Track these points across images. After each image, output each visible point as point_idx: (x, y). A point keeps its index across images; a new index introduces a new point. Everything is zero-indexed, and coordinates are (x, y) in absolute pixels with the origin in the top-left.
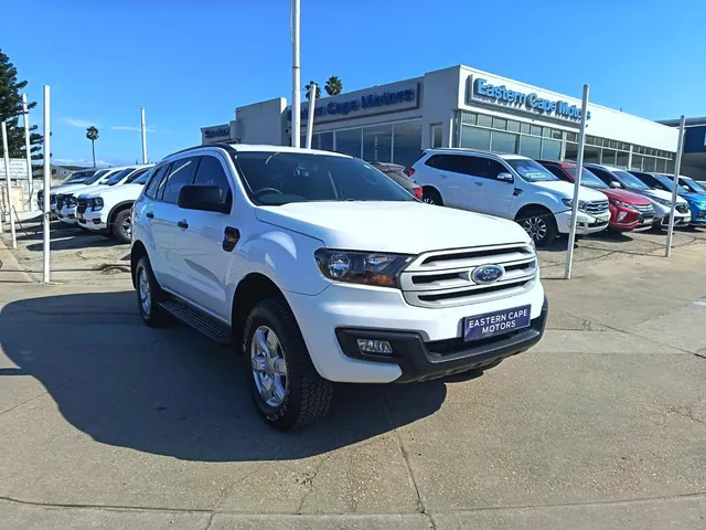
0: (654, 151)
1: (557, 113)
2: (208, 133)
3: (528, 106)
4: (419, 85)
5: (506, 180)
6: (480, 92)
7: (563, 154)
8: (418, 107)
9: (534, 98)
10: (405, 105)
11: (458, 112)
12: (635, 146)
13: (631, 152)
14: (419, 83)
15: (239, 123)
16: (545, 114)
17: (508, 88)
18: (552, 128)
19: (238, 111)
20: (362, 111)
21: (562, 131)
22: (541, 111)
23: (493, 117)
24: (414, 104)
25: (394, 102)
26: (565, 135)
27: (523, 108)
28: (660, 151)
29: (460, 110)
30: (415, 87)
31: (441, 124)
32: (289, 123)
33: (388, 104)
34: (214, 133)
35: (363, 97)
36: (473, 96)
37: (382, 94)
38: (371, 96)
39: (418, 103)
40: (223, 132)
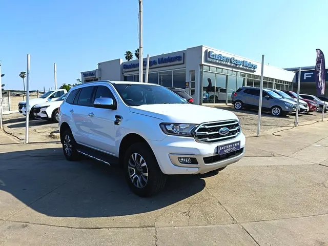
0: (284, 82)
1: (243, 66)
2: (84, 74)
3: (231, 62)
4: (184, 54)
6: (211, 57)
7: (246, 84)
8: (183, 64)
9: (233, 59)
10: (177, 62)
11: (202, 65)
12: (276, 79)
13: (274, 82)
14: (184, 53)
15: (100, 69)
16: (238, 66)
17: (223, 55)
18: (241, 72)
19: (99, 64)
20: (158, 65)
21: (245, 73)
22: (237, 65)
23: (217, 68)
24: (182, 62)
25: (173, 61)
26: (246, 75)
27: (229, 64)
28: (286, 82)
29: (203, 65)
30: (182, 55)
31: (194, 71)
32: (124, 70)
33: (170, 62)
34: (87, 74)
35: (159, 59)
36: (208, 59)
37: (167, 58)
38: (162, 58)
39: (184, 62)
40: (92, 74)
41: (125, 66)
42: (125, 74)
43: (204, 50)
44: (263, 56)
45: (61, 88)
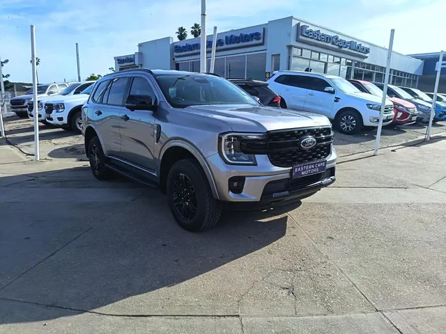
0: (405, 74)
1: (350, 48)
3: (333, 43)
5: (329, 92)
6: (305, 34)
7: (352, 76)
8: (262, 44)
9: (337, 39)
10: (255, 42)
11: (290, 47)
13: (392, 75)
14: (265, 28)
15: (140, 54)
16: (342, 49)
17: (322, 32)
18: (347, 59)
19: (140, 45)
21: (352, 60)
22: (341, 47)
23: (312, 51)
24: (261, 41)
25: (248, 41)
26: (354, 63)
27: (330, 45)
29: (292, 46)
30: (262, 32)
31: (279, 55)
32: (176, 54)
33: (243, 42)
34: (123, 60)
35: (226, 37)
36: (301, 37)
37: (239, 35)
38: (232, 36)
39: (263, 41)
40: (129, 59)
41: (177, 48)
42: (177, 59)
43: (294, 23)
44: (393, 31)
45: (87, 80)
